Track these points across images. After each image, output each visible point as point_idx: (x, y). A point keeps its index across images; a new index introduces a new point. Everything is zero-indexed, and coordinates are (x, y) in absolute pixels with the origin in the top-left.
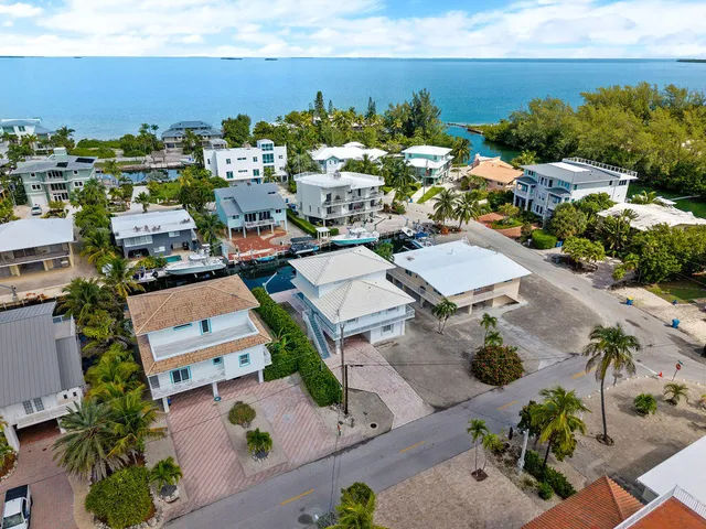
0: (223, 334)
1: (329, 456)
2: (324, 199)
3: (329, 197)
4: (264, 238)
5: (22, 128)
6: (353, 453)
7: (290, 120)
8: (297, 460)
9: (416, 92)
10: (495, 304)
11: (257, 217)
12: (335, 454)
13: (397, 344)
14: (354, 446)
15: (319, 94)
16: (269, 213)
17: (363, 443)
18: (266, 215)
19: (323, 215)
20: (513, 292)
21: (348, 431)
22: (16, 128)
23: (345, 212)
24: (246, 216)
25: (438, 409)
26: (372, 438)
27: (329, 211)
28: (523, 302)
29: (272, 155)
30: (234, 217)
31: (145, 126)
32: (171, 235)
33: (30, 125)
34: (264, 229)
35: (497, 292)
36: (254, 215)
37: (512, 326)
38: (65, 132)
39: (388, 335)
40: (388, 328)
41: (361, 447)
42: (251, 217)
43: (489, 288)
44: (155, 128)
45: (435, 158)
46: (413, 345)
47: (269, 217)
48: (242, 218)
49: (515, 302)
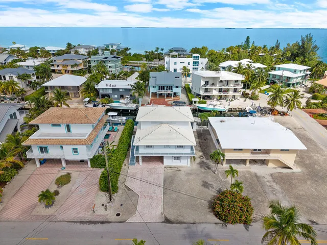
0: (76, 135)
1: (77, 222)
2: (203, 83)
3: (207, 83)
4: (166, 100)
5: (112, 47)
6: (91, 227)
7: (228, 50)
8: (61, 217)
9: (304, 36)
10: (271, 165)
11: (165, 88)
12: (82, 222)
13: (180, 170)
14: (95, 223)
15: (248, 38)
16: (172, 87)
17: (102, 223)
18: (170, 88)
19: (202, 93)
20: (289, 160)
21: (101, 211)
22: (110, 46)
23: (215, 93)
24: (159, 87)
25: (167, 221)
26: (110, 222)
27: (206, 90)
28: (297, 170)
29: (198, 62)
30: (153, 87)
31: (158, 49)
32: (121, 90)
33: (115, 45)
34: (169, 96)
35: (272, 156)
36: (164, 87)
37: (274, 184)
38: (127, 49)
39: (176, 163)
40: (177, 158)
41: (99, 225)
42: (162, 88)
43: (267, 152)
44: (162, 50)
45: (295, 71)
46: (189, 174)
47: (172, 89)
48: (157, 88)
49: (289, 168)
